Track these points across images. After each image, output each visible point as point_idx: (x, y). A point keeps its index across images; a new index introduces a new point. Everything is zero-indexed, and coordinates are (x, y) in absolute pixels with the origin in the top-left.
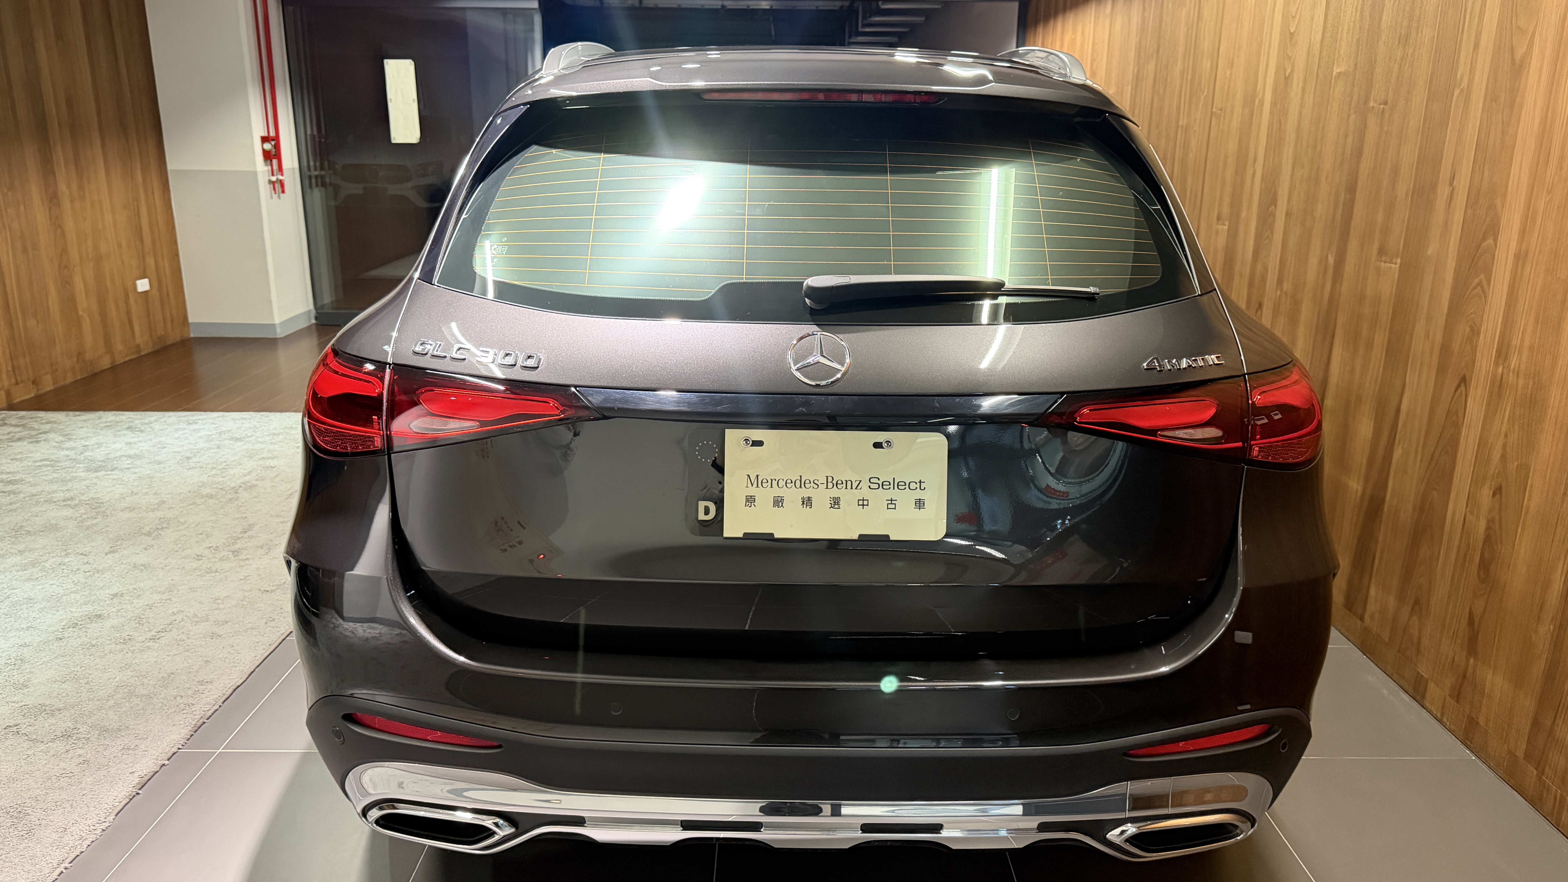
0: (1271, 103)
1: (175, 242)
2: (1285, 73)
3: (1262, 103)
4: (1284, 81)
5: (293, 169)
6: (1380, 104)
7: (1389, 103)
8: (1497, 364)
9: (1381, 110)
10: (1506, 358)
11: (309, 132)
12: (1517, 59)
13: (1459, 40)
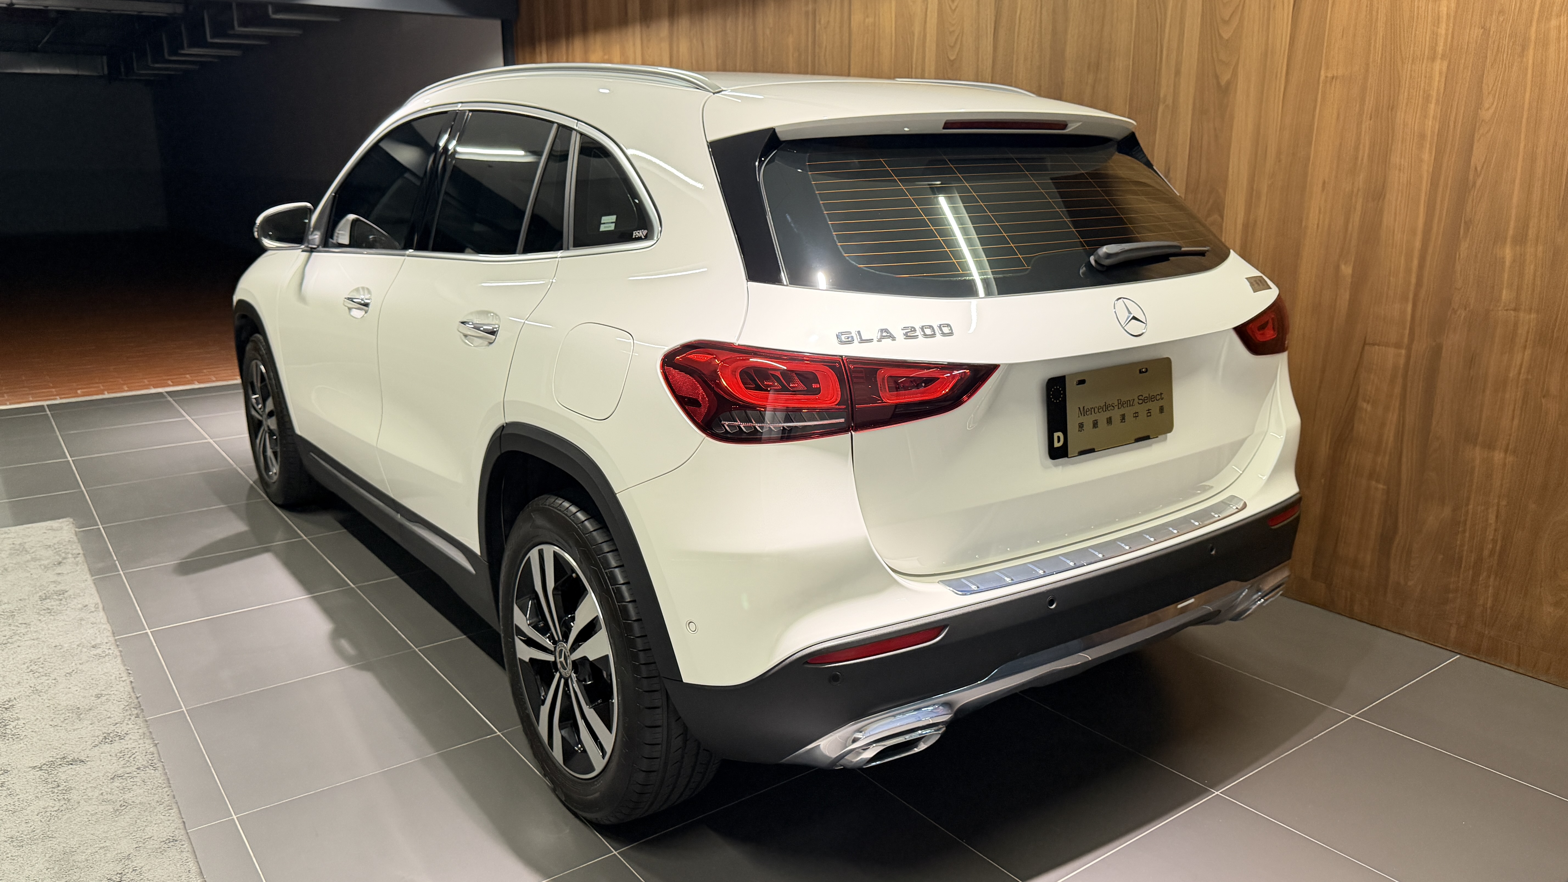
12: (1223, 83)
13: (1158, 68)
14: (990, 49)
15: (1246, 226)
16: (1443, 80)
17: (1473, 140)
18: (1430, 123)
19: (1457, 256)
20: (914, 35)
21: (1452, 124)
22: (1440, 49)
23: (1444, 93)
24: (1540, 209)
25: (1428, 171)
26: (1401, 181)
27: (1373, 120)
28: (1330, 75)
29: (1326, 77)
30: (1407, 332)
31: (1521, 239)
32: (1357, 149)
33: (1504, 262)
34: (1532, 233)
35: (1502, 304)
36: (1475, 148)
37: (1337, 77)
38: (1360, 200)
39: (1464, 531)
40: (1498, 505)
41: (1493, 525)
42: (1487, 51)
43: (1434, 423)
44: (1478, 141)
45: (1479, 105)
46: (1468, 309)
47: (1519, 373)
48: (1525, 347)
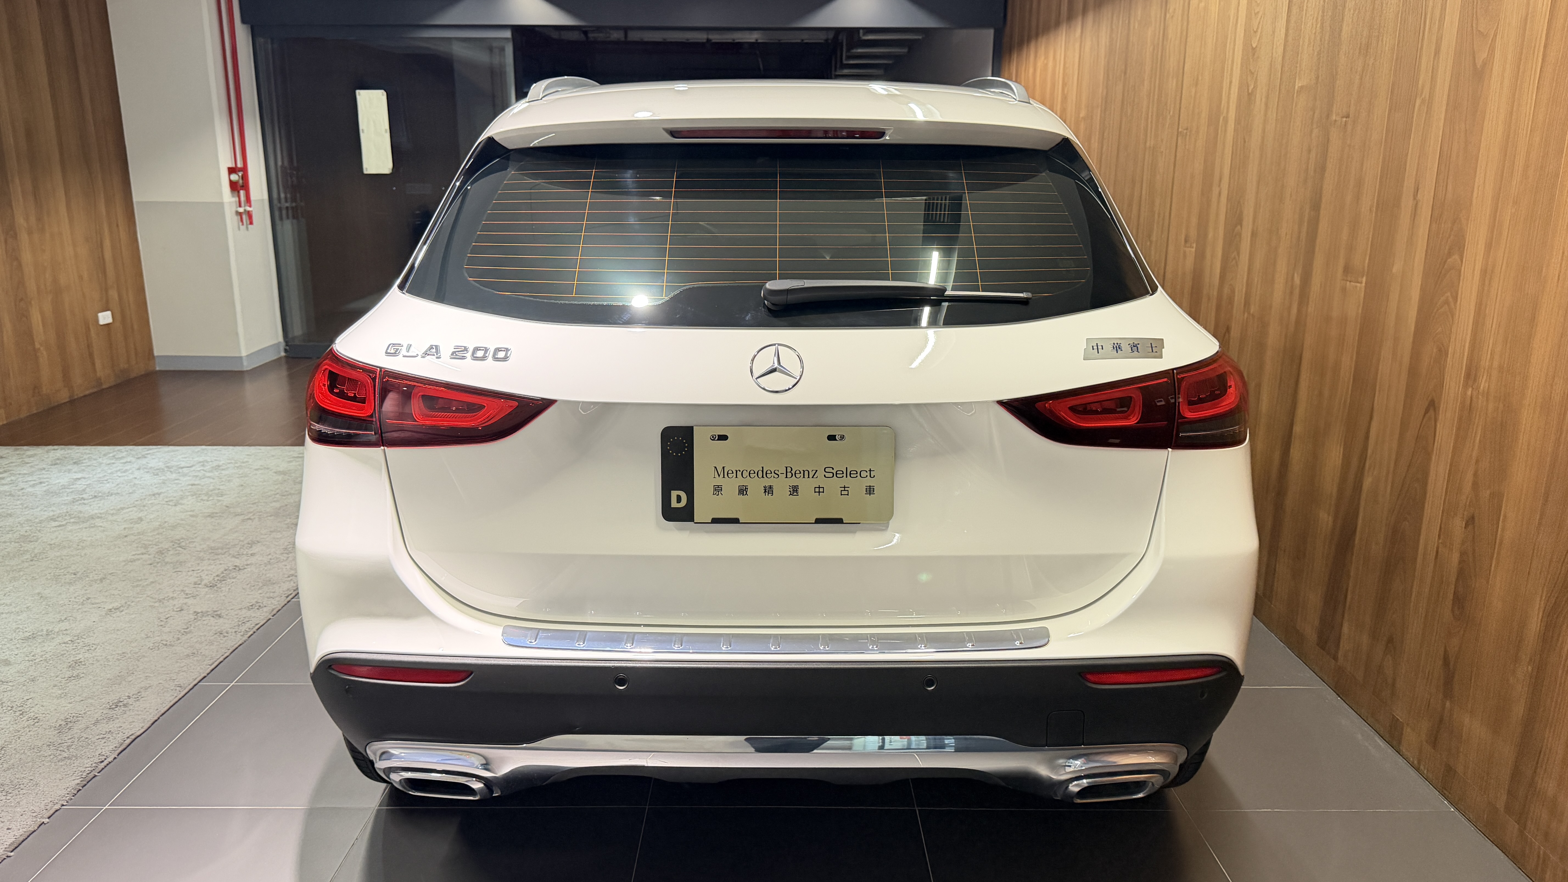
0: (1235, 120)
1: (140, 275)
2: (1248, 90)
3: (1226, 120)
4: (1247, 98)
5: (263, 200)
6: (1343, 117)
7: (1350, 116)
8: (1466, 386)
9: (1343, 123)
10: (1475, 380)
11: (280, 163)
12: (1479, 63)
13: (1419, 47)
14: (1283, 31)
15: (1484, 272)
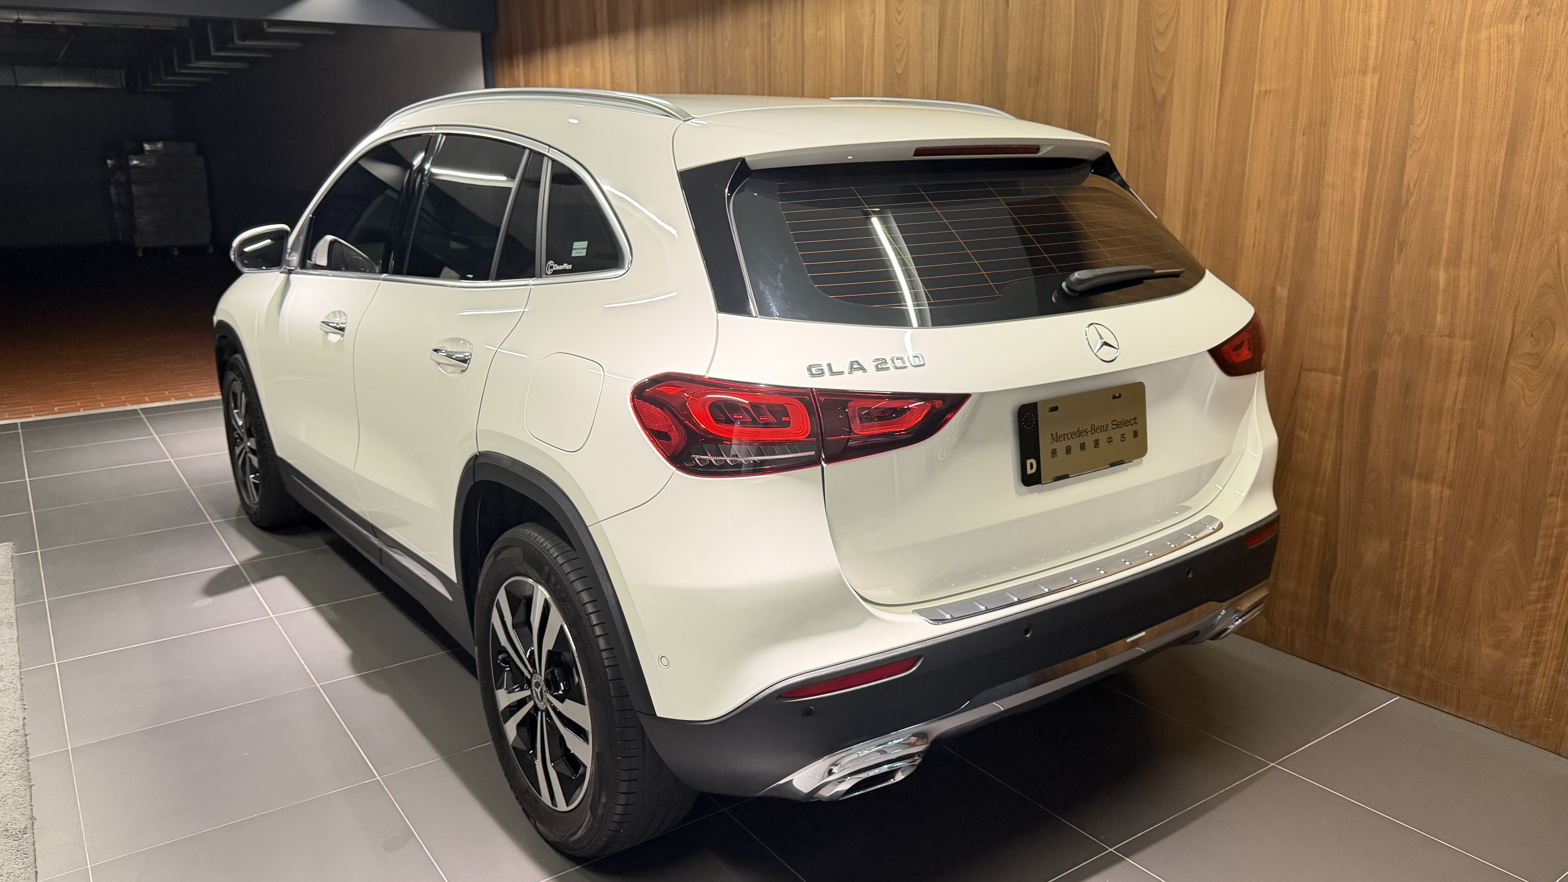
12: (1159, 98)
13: (1095, 83)
14: (935, 63)
16: (1375, 94)
17: (1405, 157)
18: (1363, 139)
19: (1392, 278)
20: (863, 49)
21: (1384, 140)
22: (1371, 62)
23: (1376, 108)
24: (1474, 230)
25: (1361, 189)
26: (1335, 199)
27: (1306, 136)
28: (1263, 89)
29: (1260, 91)
30: (1343, 357)
31: (1454, 261)
32: (1291, 167)
33: (1438, 285)
34: (1465, 256)
35: (1437, 330)
36: (1407, 164)
37: (1270, 91)
38: (1295, 219)
39: (1402, 567)
40: (1436, 541)
41: (1432, 561)
42: (1418, 63)
43: (1371, 454)
44: (1410, 157)
45: (1410, 122)
46: (1402, 335)
47: (1455, 404)
48: (1460, 375)
